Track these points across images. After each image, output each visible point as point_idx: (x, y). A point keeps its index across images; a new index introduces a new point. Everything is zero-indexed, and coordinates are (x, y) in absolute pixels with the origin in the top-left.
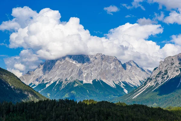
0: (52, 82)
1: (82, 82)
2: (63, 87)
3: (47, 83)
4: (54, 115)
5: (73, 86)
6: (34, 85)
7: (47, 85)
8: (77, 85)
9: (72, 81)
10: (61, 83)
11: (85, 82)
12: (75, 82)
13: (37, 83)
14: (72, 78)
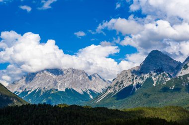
0: (33, 90)
1: (57, 90)
2: (41, 94)
3: (29, 91)
4: (34, 116)
5: (49, 93)
6: (18, 93)
7: (29, 93)
8: (53, 92)
9: (49, 89)
10: (40, 91)
11: (59, 90)
12: (51, 90)
13: (21, 91)
14: (49, 87)
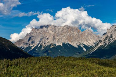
0: (35, 46)
1: (55, 45)
2: (43, 48)
3: (32, 46)
5: (49, 47)
6: (24, 48)
7: (33, 48)
8: (52, 47)
9: (49, 44)
10: (41, 46)
11: (57, 44)
12: (51, 45)
13: (26, 47)
14: (48, 42)
